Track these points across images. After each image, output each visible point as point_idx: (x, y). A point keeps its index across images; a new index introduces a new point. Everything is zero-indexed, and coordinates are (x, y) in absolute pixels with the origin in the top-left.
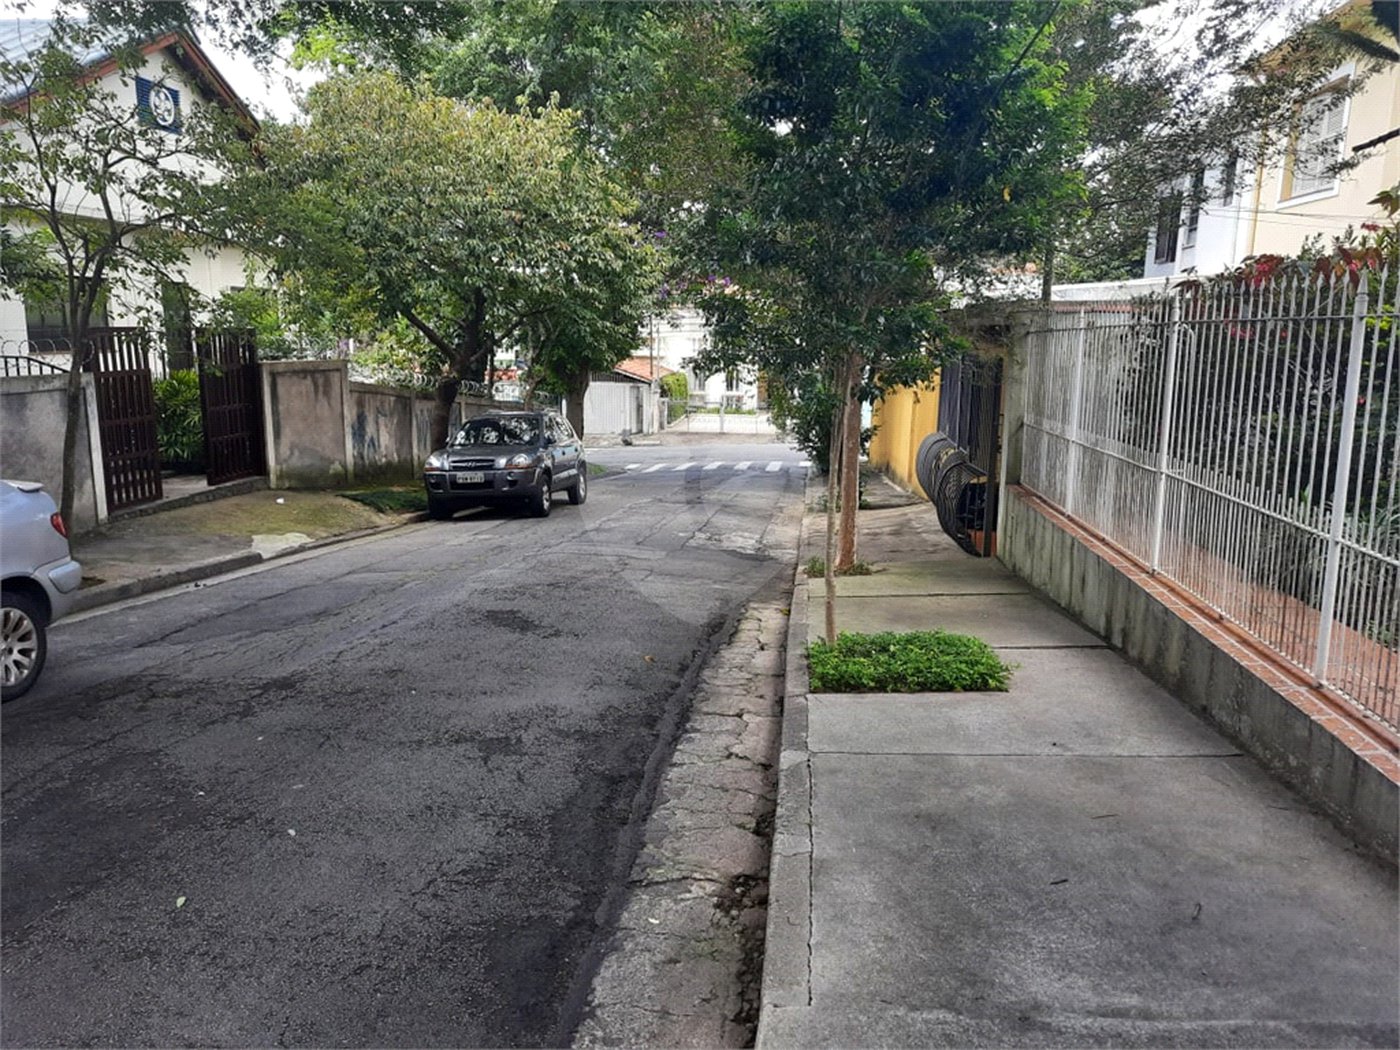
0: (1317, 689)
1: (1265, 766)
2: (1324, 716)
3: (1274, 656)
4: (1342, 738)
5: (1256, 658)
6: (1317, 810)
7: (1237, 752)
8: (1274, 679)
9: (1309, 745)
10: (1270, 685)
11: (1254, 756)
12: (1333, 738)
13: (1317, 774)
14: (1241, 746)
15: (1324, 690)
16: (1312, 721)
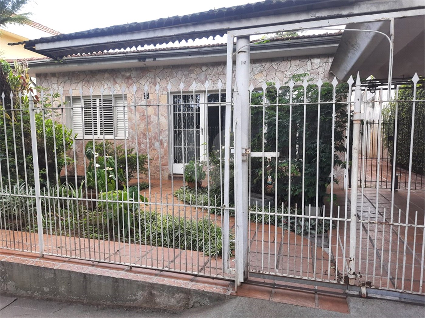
0: (42, 257)
1: (31, 298)
2: (58, 266)
3: (13, 252)
4: (73, 270)
5: (7, 256)
6: (69, 303)
7: (14, 299)
8: (24, 261)
9: (55, 279)
10: (24, 263)
11: (21, 296)
12: (69, 272)
13: (63, 289)
14: (12, 295)
15: (45, 256)
16: (55, 270)
